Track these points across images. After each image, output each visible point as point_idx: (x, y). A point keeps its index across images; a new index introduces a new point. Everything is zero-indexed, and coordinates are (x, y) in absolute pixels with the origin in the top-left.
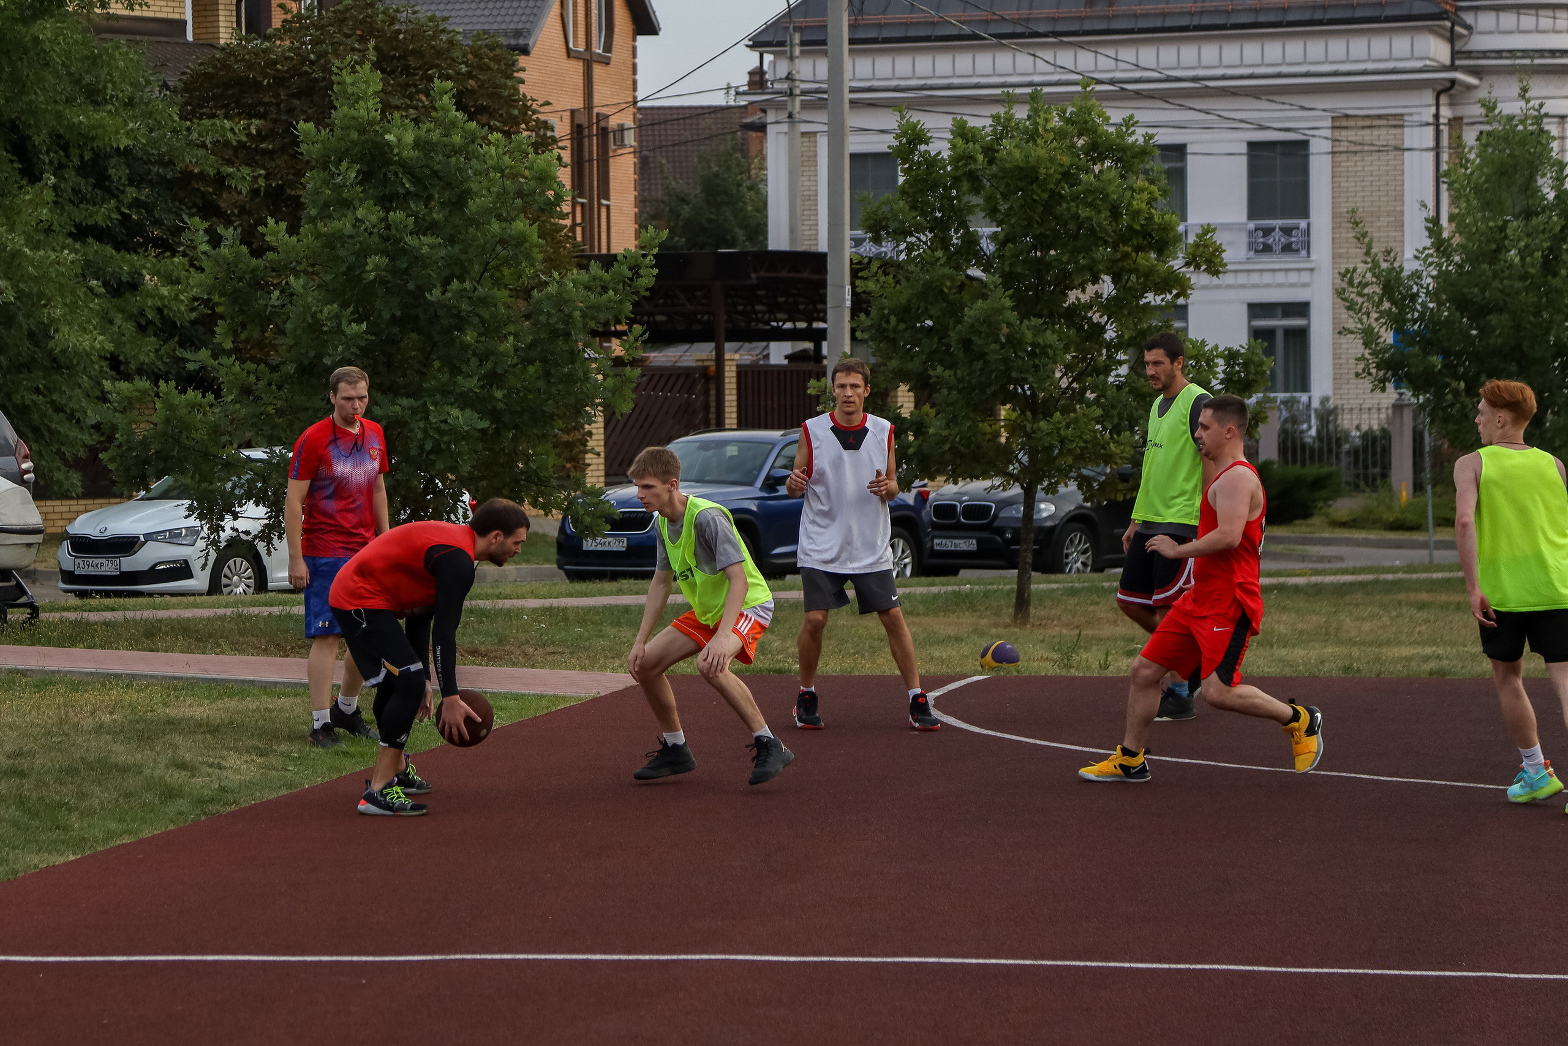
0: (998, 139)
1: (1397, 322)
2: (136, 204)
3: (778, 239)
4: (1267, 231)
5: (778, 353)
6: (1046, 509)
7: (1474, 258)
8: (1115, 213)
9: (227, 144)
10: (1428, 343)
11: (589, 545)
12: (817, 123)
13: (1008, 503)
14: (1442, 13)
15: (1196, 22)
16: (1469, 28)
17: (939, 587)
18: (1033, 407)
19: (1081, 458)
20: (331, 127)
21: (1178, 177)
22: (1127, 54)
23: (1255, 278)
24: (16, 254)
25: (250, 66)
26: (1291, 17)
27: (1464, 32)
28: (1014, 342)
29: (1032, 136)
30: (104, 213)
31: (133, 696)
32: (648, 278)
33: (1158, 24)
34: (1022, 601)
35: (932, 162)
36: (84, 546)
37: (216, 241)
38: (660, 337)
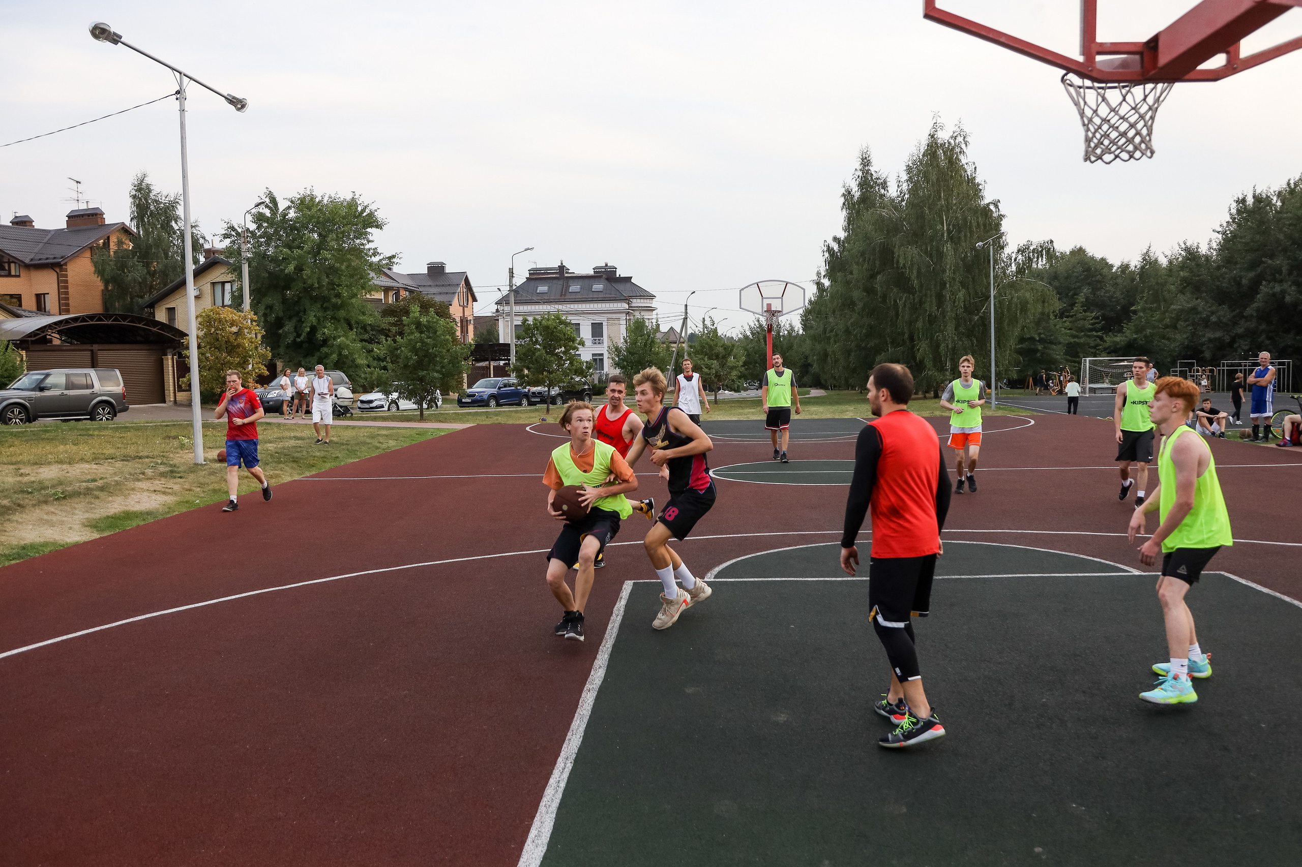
0: (542, 320)
1: (618, 356)
2: (373, 335)
3: (501, 341)
4: (595, 340)
5: (502, 363)
6: (553, 393)
7: (631, 344)
8: (564, 335)
9: (390, 323)
10: (623, 360)
11: (463, 400)
12: (508, 319)
13: (545, 392)
14: (626, 299)
15: (579, 300)
17: (533, 408)
18: (549, 372)
19: (559, 382)
20: (409, 318)
21: (578, 330)
22: (568, 306)
23: (593, 349)
24: (348, 345)
25: (395, 307)
26: (599, 299)
27: (631, 303)
28: (545, 360)
29: (548, 320)
30: (366, 337)
31: (371, 430)
32: (473, 347)
33: (575, 300)
34: (548, 410)
35: (529, 325)
36: (362, 402)
37: (387, 340)
38: (477, 360)
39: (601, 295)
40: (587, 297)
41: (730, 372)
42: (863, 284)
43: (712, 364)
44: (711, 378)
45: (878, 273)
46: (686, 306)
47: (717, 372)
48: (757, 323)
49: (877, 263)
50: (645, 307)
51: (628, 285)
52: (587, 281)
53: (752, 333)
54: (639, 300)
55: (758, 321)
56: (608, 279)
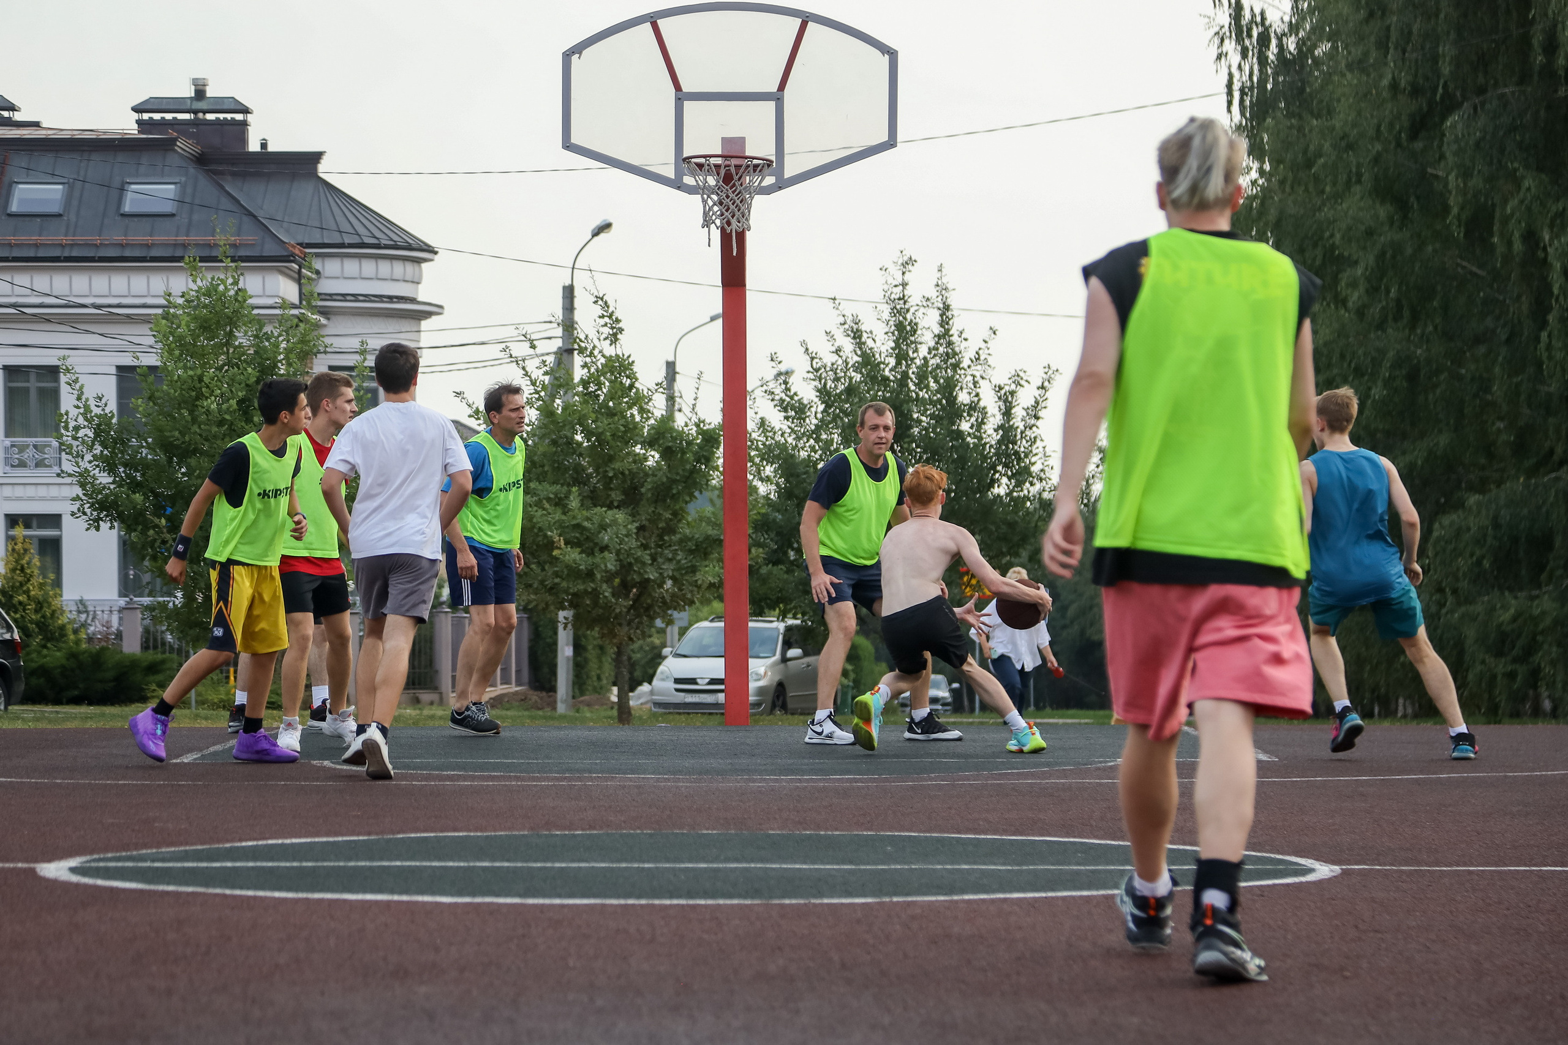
14: (288, 256)
15: (66, 254)
16: (318, 272)
26: (155, 253)
27: (314, 276)
33: (32, 254)
39: (164, 235)
40: (96, 239)
41: (693, 570)
42: (1376, 160)
43: (603, 527)
44: (595, 594)
45: (1450, 105)
46: (569, 293)
47: (625, 568)
48: (848, 345)
49: (1447, 50)
50: (380, 298)
51: (303, 191)
52: (96, 167)
53: (824, 393)
54: (351, 267)
55: (856, 335)
56: (201, 160)
